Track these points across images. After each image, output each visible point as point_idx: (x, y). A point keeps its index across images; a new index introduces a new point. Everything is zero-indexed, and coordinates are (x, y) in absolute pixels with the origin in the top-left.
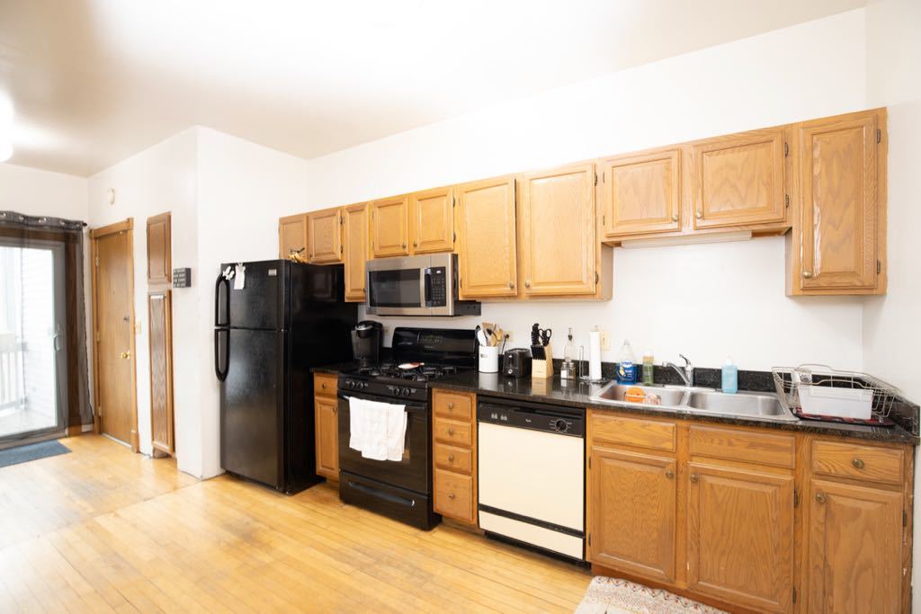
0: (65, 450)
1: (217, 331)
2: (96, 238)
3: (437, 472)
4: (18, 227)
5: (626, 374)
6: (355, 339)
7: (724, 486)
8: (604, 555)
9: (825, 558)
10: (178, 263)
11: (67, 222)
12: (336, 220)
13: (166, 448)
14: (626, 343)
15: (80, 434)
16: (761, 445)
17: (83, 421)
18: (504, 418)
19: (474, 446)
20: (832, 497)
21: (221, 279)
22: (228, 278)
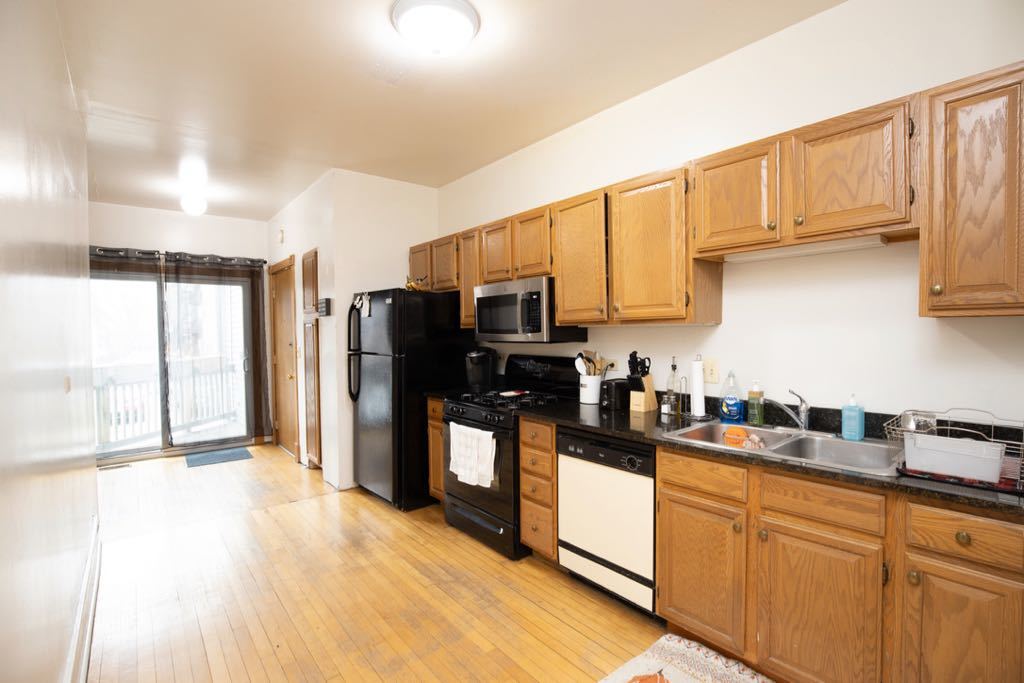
0: (248, 456)
1: (349, 355)
2: (273, 274)
3: (524, 502)
4: (216, 267)
5: (729, 411)
6: (469, 366)
7: (798, 548)
8: (672, 610)
9: (921, 654)
10: (323, 295)
11: (252, 261)
12: (453, 246)
13: (315, 460)
14: (732, 375)
15: (263, 444)
16: (841, 503)
17: (265, 433)
18: (580, 451)
19: (553, 479)
20: (931, 577)
21: (353, 307)
22: (358, 306)
